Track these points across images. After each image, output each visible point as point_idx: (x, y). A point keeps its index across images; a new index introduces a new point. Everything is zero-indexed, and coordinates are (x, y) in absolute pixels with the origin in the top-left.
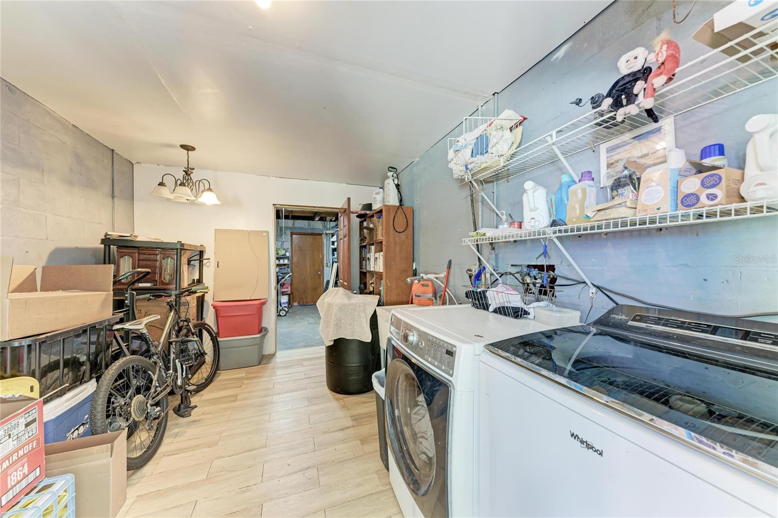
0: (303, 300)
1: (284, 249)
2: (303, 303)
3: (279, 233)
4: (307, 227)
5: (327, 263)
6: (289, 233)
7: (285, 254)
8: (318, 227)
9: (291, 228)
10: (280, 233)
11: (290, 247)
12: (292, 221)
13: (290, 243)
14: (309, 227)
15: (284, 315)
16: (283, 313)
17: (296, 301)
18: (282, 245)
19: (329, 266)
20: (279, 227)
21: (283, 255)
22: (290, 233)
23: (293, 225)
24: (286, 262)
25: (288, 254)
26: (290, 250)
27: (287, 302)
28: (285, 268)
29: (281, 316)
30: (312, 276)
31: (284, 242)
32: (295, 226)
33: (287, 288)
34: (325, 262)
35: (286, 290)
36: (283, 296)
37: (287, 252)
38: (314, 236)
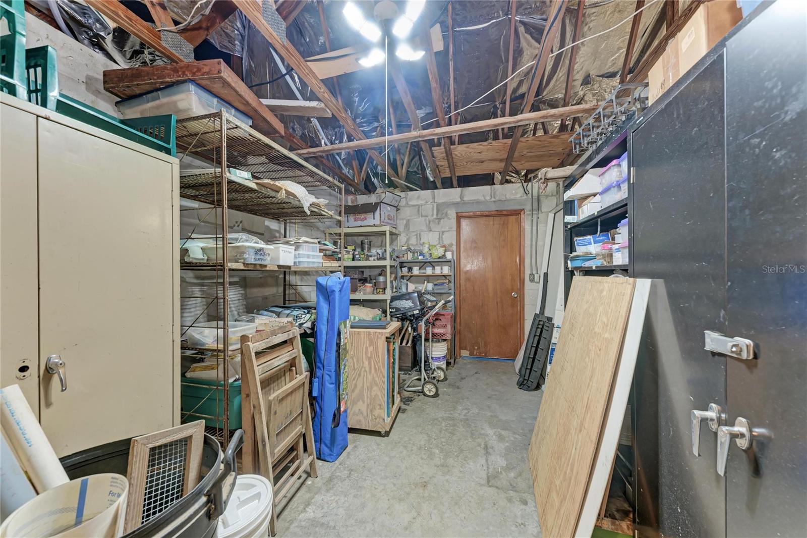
0: (479, 348)
1: (444, 246)
2: (480, 353)
3: (435, 216)
4: (488, 198)
5: (532, 275)
6: (452, 213)
7: (444, 256)
8: (512, 197)
9: (457, 203)
10: (437, 215)
11: (454, 242)
12: (459, 189)
13: (455, 233)
14: (493, 199)
15: (432, 394)
16: (430, 391)
17: (465, 349)
18: (440, 238)
19: (536, 279)
20: (435, 205)
21: (439, 258)
22: (455, 215)
23: (461, 197)
24: (446, 270)
25: (449, 256)
26: (454, 248)
27: (444, 357)
28: (443, 284)
29: (425, 395)
30: (499, 300)
31: (443, 232)
32: (465, 199)
33: (445, 326)
34: (527, 272)
35: (441, 331)
36: (434, 344)
37: (449, 251)
38: (503, 218)
